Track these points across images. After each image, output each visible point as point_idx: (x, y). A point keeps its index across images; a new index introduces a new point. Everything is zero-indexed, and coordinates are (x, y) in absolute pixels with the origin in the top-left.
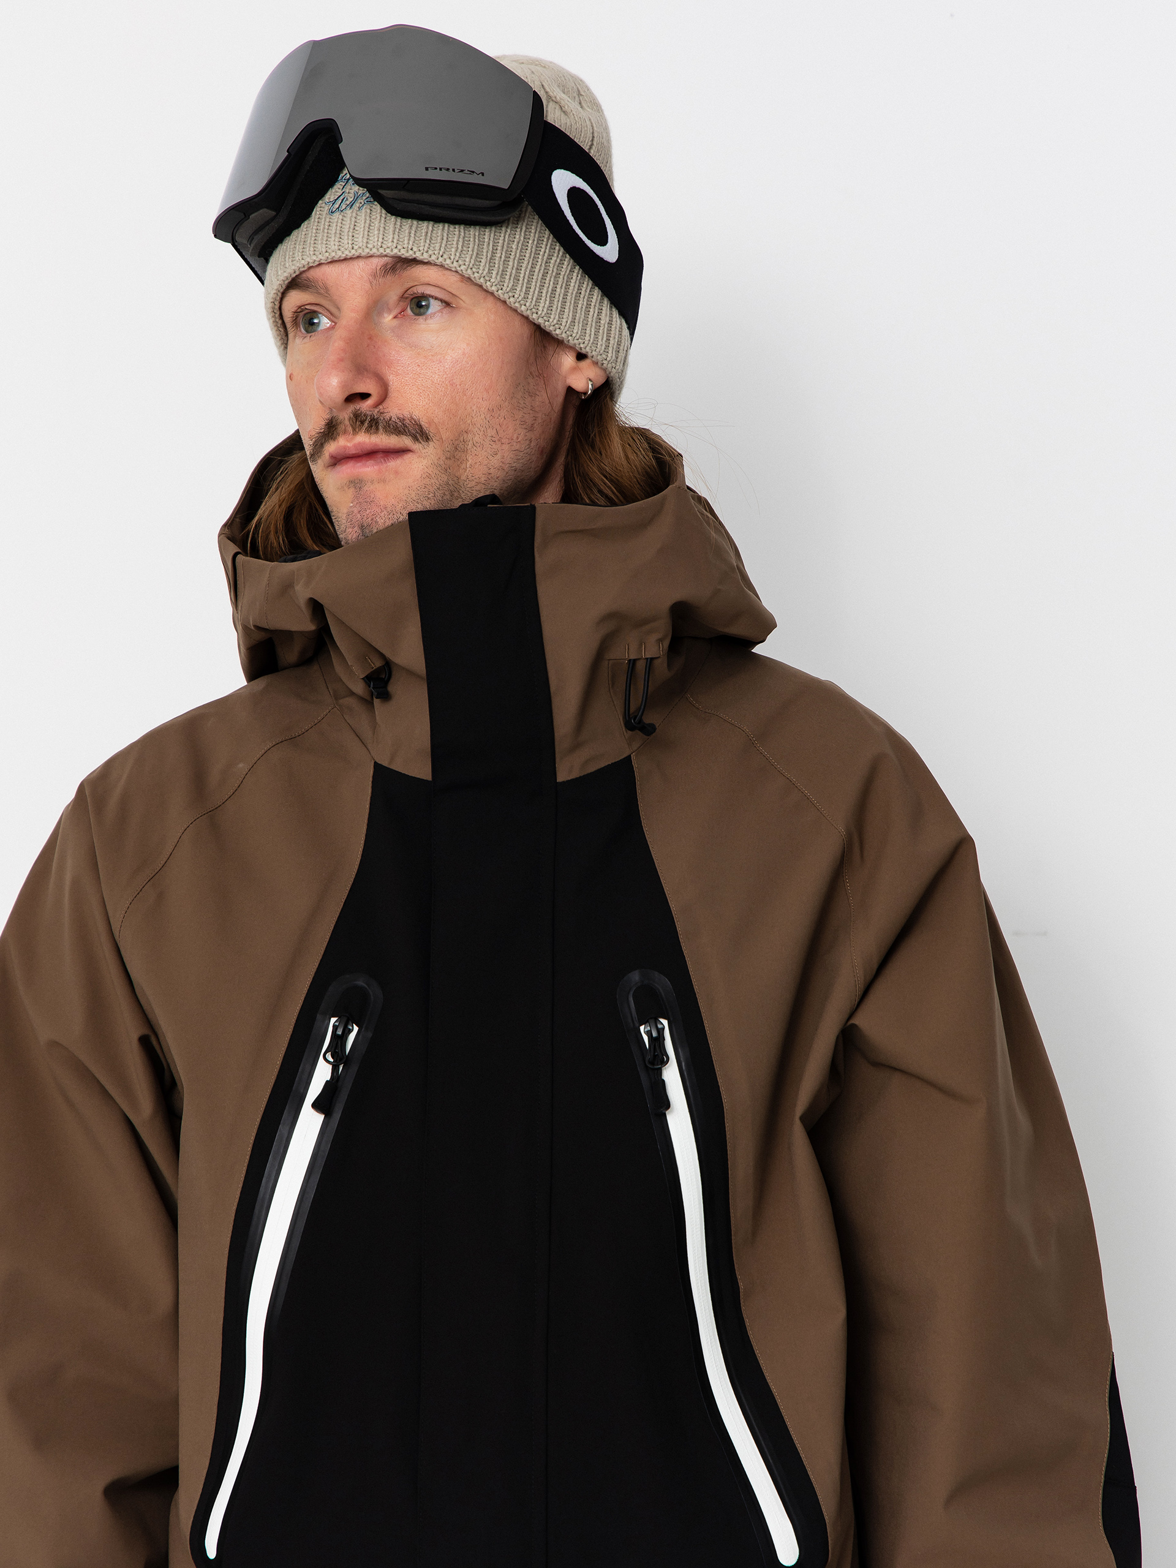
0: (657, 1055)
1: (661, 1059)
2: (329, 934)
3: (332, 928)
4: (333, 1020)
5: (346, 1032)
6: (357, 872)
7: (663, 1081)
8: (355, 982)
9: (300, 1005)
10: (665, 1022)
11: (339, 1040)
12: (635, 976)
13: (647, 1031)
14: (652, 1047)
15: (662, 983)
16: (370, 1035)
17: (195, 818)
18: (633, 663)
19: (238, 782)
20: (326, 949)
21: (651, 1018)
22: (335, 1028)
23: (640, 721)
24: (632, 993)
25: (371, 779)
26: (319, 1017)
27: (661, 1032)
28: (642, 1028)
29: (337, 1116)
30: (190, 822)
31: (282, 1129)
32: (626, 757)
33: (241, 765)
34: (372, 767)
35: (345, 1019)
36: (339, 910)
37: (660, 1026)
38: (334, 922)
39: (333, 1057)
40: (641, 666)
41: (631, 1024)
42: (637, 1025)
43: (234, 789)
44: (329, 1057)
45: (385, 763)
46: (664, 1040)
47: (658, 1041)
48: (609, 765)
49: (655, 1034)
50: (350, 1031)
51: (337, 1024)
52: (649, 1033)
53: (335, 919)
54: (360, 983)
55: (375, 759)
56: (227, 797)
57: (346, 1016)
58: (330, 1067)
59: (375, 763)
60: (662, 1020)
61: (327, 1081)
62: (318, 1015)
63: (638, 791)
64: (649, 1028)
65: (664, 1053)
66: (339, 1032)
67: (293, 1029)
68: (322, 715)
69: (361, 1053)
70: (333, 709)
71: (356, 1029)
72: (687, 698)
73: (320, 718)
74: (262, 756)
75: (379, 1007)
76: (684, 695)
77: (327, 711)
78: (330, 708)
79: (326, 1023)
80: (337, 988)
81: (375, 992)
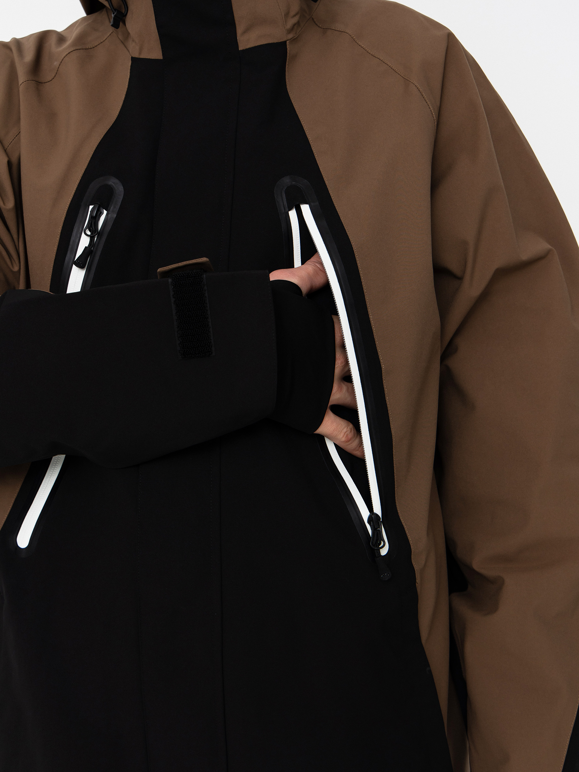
8: (106, 182)
9: (71, 198)
11: (94, 221)
15: (304, 184)
22: (92, 212)
24: (284, 190)
25: (130, 67)
28: (290, 214)
35: (98, 207)
41: (284, 210)
42: (287, 211)
44: (88, 232)
45: (137, 56)
54: (110, 182)
55: (132, 56)
58: (88, 238)
59: (132, 58)
62: (82, 205)
67: (66, 213)
68: (106, 37)
69: (109, 228)
70: (112, 33)
71: (105, 212)
72: (313, 19)
73: (104, 39)
74: (67, 55)
75: (121, 197)
76: (311, 17)
77: (109, 34)
78: (110, 33)
79: (87, 210)
80: (94, 186)
81: (119, 189)
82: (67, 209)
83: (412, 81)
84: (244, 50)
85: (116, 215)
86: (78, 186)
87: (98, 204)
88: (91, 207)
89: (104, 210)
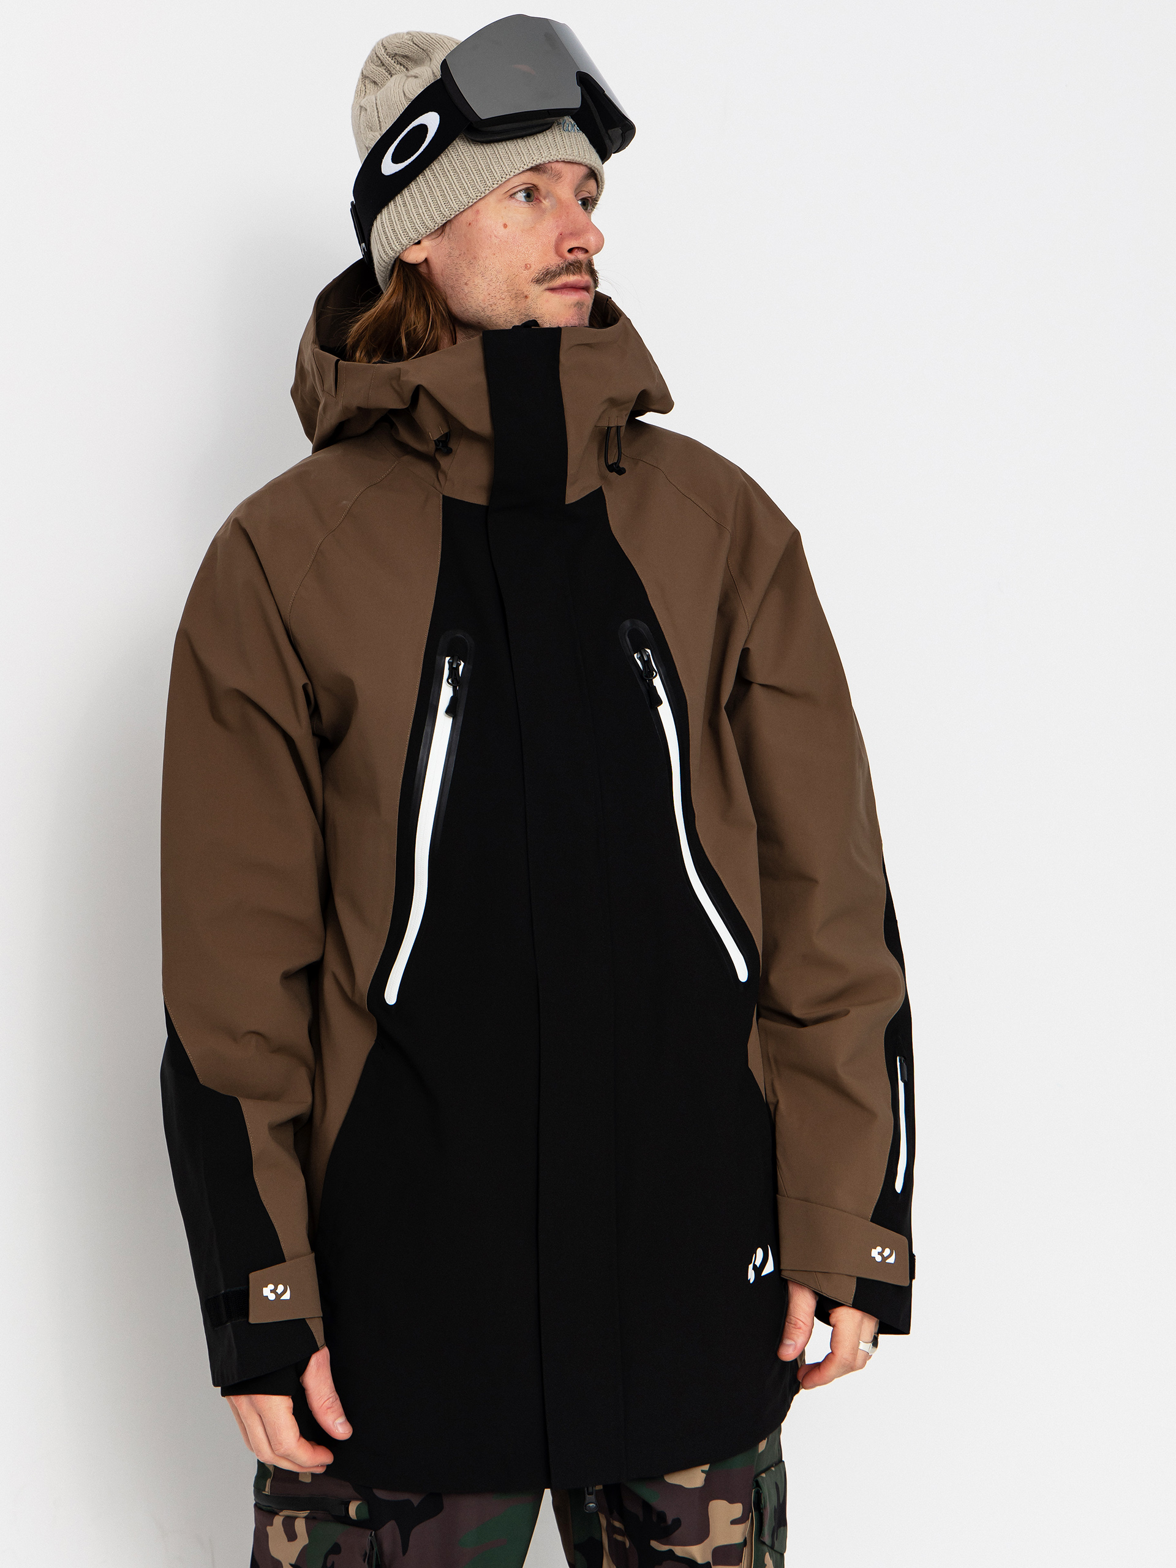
0: (648, 672)
1: (650, 674)
3: (434, 603)
4: (447, 659)
5: (457, 665)
7: (654, 687)
8: (455, 635)
11: (453, 671)
12: (627, 623)
14: (644, 667)
15: (643, 627)
16: (472, 665)
18: (609, 428)
21: (640, 650)
22: (449, 663)
23: (619, 466)
24: (627, 634)
25: (441, 507)
26: (438, 657)
27: (647, 657)
28: (635, 655)
29: (460, 719)
31: (427, 729)
32: (599, 488)
33: (344, 502)
34: (441, 499)
35: (454, 657)
37: (646, 653)
39: (452, 681)
40: (613, 431)
41: (629, 653)
42: (632, 653)
43: (343, 517)
44: (450, 682)
45: (451, 495)
46: (650, 661)
47: (646, 663)
48: (592, 492)
49: (644, 659)
50: (460, 664)
51: (451, 661)
52: (640, 658)
54: (459, 635)
55: (443, 494)
57: (454, 655)
58: (451, 688)
59: (443, 497)
60: (648, 650)
61: (451, 697)
62: (437, 657)
64: (640, 655)
65: (651, 671)
66: (453, 665)
69: (468, 678)
71: (462, 663)
75: (473, 649)
79: (444, 660)
81: (470, 641)
84: (572, 503)
89: (461, 660)
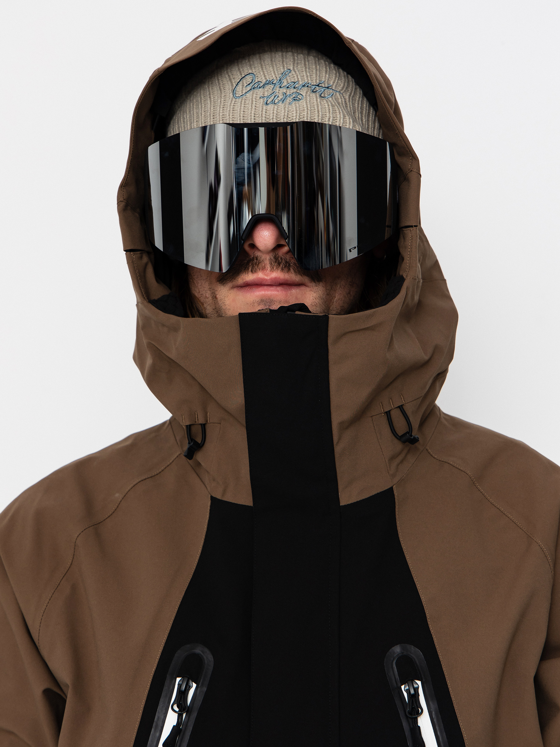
0: (414, 707)
1: (416, 711)
2: (175, 614)
3: (176, 610)
5: (188, 688)
6: (195, 571)
7: (419, 727)
8: (193, 651)
9: (155, 668)
10: (419, 683)
11: (182, 694)
12: (397, 649)
13: (407, 690)
14: (411, 701)
15: (416, 653)
16: (205, 689)
17: (85, 528)
19: (116, 507)
20: (172, 624)
21: (408, 679)
22: (180, 686)
24: (395, 661)
25: (209, 508)
26: (168, 676)
27: (416, 690)
28: (403, 687)
30: (81, 531)
32: (391, 487)
33: (117, 495)
34: (209, 499)
35: (186, 679)
36: (182, 596)
37: (416, 686)
38: (178, 605)
39: (178, 707)
41: (395, 684)
42: (399, 685)
43: (112, 511)
44: (176, 708)
45: (219, 497)
46: (419, 695)
47: (414, 697)
48: (378, 493)
49: (412, 692)
50: (191, 687)
51: (181, 682)
52: (408, 691)
53: (179, 603)
54: (197, 651)
55: (211, 494)
56: (107, 516)
57: (188, 677)
58: (176, 715)
59: (212, 497)
60: (417, 682)
61: (174, 726)
63: (397, 513)
64: (407, 688)
65: (419, 706)
66: (183, 687)
67: (150, 686)
68: (173, 459)
69: (198, 703)
70: (180, 455)
71: (194, 685)
72: (427, 450)
73: (171, 461)
74: (131, 488)
75: (211, 668)
76: (425, 447)
77: (176, 456)
78: (178, 454)
79: (173, 682)
80: (180, 655)
81: (208, 658)
82: (151, 680)
83: (535, 540)
84: (345, 505)
85: (206, 689)
86: (161, 654)
87: (186, 677)
88: (178, 679)
89: (193, 683)
